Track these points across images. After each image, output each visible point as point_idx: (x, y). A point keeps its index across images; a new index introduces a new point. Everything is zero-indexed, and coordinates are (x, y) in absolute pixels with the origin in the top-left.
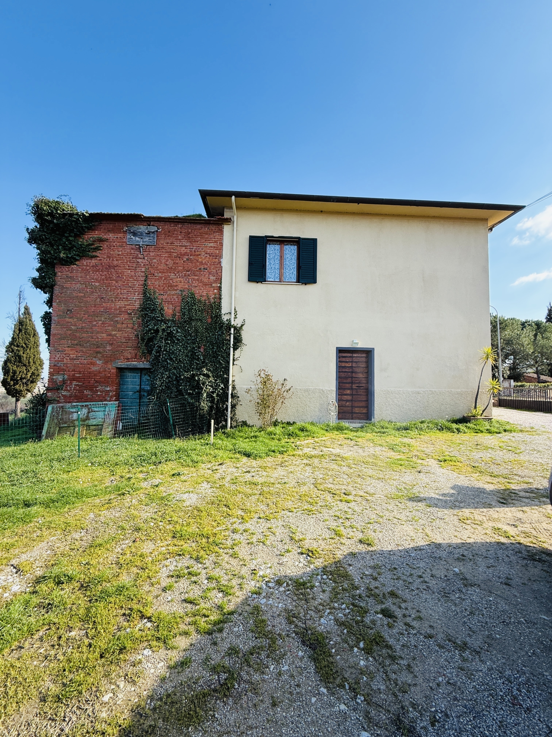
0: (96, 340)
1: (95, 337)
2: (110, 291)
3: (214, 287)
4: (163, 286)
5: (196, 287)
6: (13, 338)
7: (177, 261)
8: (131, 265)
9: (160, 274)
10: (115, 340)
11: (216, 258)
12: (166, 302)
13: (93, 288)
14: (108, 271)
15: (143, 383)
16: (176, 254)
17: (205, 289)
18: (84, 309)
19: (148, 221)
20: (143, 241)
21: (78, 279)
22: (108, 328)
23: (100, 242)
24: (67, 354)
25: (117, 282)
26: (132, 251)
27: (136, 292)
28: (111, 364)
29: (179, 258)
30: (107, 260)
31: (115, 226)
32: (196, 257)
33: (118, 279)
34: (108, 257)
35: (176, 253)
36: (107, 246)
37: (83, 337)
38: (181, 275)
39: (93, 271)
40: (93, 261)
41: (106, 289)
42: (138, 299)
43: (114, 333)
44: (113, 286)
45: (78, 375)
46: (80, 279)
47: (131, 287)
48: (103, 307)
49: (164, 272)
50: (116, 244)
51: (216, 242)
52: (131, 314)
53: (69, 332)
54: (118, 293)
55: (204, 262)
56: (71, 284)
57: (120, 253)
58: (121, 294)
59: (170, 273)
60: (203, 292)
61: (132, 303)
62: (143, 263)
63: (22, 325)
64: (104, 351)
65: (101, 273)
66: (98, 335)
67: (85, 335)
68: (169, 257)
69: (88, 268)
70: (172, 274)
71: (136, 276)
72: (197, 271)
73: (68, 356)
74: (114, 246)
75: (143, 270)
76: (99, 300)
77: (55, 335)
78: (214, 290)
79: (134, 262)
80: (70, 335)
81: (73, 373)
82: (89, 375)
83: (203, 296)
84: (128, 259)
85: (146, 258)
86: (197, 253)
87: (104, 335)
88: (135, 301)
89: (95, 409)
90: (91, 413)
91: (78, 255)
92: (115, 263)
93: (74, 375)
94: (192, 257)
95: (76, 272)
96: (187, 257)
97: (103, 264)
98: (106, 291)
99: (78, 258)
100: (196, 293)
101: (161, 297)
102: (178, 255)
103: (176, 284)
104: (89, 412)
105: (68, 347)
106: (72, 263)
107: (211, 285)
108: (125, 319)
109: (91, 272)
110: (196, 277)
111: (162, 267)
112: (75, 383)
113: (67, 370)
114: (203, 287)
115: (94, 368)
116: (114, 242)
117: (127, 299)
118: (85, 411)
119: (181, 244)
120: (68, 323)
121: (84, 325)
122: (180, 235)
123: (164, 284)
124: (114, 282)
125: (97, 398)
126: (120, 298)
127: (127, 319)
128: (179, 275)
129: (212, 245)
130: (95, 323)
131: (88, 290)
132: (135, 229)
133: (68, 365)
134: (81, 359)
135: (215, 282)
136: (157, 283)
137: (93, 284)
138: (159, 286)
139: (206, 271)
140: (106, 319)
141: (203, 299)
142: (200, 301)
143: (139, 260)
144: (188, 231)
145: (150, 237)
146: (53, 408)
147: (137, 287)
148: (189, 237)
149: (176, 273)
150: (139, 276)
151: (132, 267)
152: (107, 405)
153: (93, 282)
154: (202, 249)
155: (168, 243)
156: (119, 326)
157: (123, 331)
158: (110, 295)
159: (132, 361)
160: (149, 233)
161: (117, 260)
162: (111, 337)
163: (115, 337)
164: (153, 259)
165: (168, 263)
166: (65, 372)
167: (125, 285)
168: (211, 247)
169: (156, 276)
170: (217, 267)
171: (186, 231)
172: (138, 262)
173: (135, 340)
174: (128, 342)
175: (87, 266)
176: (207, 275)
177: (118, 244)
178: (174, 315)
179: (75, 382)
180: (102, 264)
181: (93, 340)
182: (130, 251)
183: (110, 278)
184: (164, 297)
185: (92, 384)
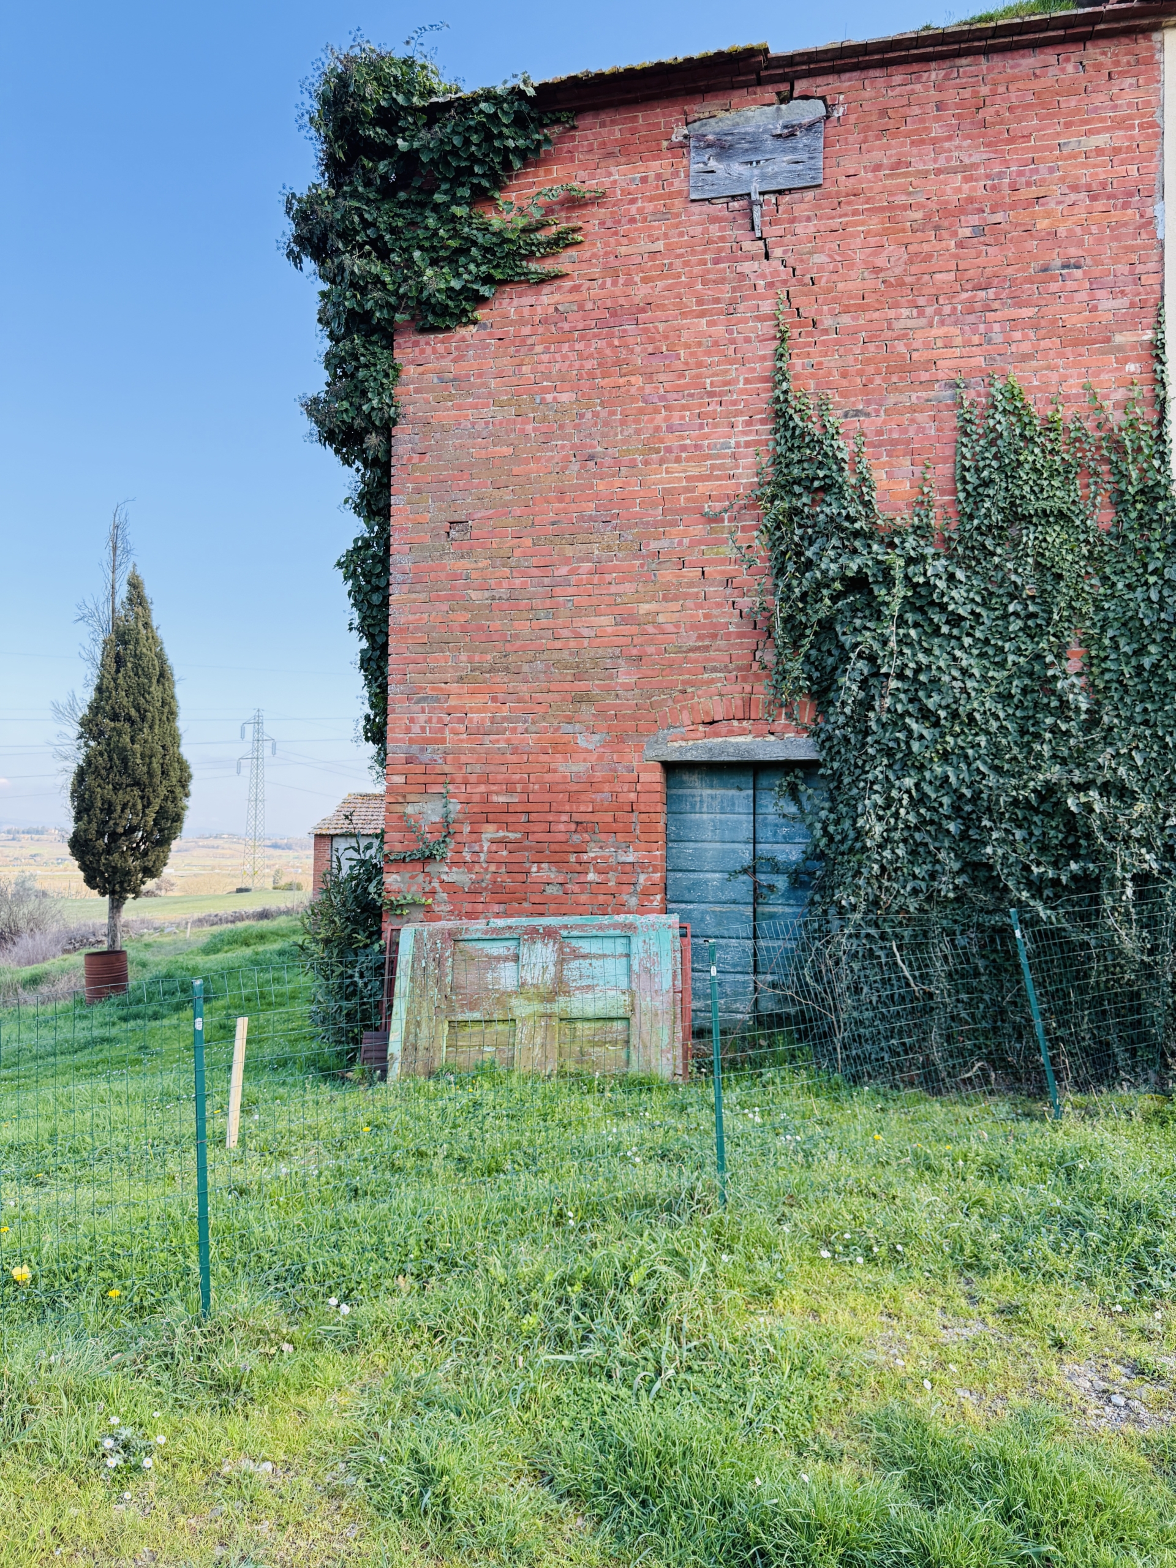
0: (572, 643)
1: (565, 633)
2: (623, 423)
3: (1120, 348)
4: (860, 373)
5: (1025, 357)
6: (99, 689)
7: (926, 247)
8: (709, 293)
9: (846, 320)
10: (651, 642)
11: (1126, 206)
12: (881, 444)
13: (551, 414)
14: (612, 336)
15: (764, 833)
16: (919, 215)
17: (1076, 365)
18: (518, 511)
19: (783, 78)
20: (763, 177)
21: (485, 385)
22: (620, 589)
23: (571, 209)
24: (456, 709)
25: (649, 377)
26: (714, 230)
27: (738, 413)
28: (639, 748)
29: (937, 228)
30: (603, 287)
31: (633, 131)
32: (1022, 216)
33: (656, 363)
34: (613, 272)
35: (921, 206)
36: (602, 223)
37: (515, 636)
38: (947, 309)
39: (547, 342)
40: (545, 299)
41: (604, 414)
42: (748, 444)
43: (644, 608)
44: (634, 400)
45: (502, 799)
46: (493, 383)
47: (711, 394)
48: (597, 497)
49: (863, 308)
50: (640, 211)
51: (1121, 123)
52: (716, 519)
53: (462, 617)
54: (657, 429)
55: (1062, 232)
56: (460, 408)
57: (660, 245)
58: (670, 429)
59: (896, 305)
60: (1063, 380)
61: (722, 467)
62: (763, 276)
63: (126, 643)
64: (608, 690)
65: (579, 346)
66: (578, 623)
67: (524, 627)
68: (885, 232)
69: (526, 330)
70: (905, 312)
71: (733, 341)
72: (1029, 280)
73: (460, 721)
74: (632, 220)
75: (767, 307)
76: (575, 467)
77: (402, 631)
78: (1124, 361)
79: (723, 280)
80: (464, 629)
81: (482, 788)
82: (547, 797)
83: (1067, 398)
84: (697, 270)
85: (777, 252)
86: (1027, 193)
87: (605, 621)
88: (734, 456)
89: (585, 947)
90: (574, 964)
91: (488, 280)
92: (641, 292)
93: (486, 798)
94: (999, 217)
95: (476, 357)
96: (975, 220)
97: (589, 306)
98: (606, 424)
99: (485, 291)
100: (1030, 390)
101: (855, 423)
102: (928, 217)
103: (927, 355)
104: (561, 962)
105: (461, 679)
106: (462, 317)
107: (1108, 340)
108: (694, 543)
109: (539, 348)
110: (1027, 312)
111: (856, 282)
112: (490, 832)
113: (459, 778)
114: (1062, 355)
115: (571, 768)
116: (633, 201)
117: (697, 453)
118: (543, 954)
119: (942, 162)
120: (455, 577)
121: (518, 582)
122: (937, 119)
123: (867, 361)
124: (638, 380)
125: (583, 898)
126: (669, 450)
127: (700, 542)
128: (938, 312)
129: (1101, 140)
130: (564, 570)
131: (529, 428)
132: (724, 126)
133: (464, 759)
134: (514, 731)
135: (1129, 323)
136: (832, 361)
137: (549, 397)
138: (844, 375)
139: (1078, 273)
140: (609, 548)
141: (1065, 413)
142: (1050, 425)
143: (747, 267)
144: (975, 95)
145: (794, 150)
146: (418, 939)
147: (742, 392)
148: (984, 124)
149: (921, 301)
150: (747, 340)
151: (717, 301)
152: (631, 927)
153: (546, 390)
154: (1051, 170)
155: (878, 168)
156: (668, 575)
157: (686, 596)
158: (625, 441)
159: (731, 733)
160: (790, 133)
161: (645, 280)
162: (635, 629)
163: (650, 629)
164: (811, 253)
165: (881, 262)
166: (451, 787)
167: (688, 386)
168: (1099, 151)
169: (826, 332)
170: (1132, 249)
171: (967, 93)
172: (742, 276)
173: (741, 635)
174: (707, 648)
175: (521, 321)
176: (1083, 296)
177: (650, 207)
178: (923, 504)
179: (491, 827)
180: (581, 308)
181: (558, 644)
182: (706, 231)
183: (618, 363)
184: (869, 425)
185: (561, 837)
